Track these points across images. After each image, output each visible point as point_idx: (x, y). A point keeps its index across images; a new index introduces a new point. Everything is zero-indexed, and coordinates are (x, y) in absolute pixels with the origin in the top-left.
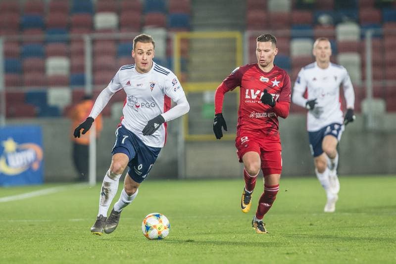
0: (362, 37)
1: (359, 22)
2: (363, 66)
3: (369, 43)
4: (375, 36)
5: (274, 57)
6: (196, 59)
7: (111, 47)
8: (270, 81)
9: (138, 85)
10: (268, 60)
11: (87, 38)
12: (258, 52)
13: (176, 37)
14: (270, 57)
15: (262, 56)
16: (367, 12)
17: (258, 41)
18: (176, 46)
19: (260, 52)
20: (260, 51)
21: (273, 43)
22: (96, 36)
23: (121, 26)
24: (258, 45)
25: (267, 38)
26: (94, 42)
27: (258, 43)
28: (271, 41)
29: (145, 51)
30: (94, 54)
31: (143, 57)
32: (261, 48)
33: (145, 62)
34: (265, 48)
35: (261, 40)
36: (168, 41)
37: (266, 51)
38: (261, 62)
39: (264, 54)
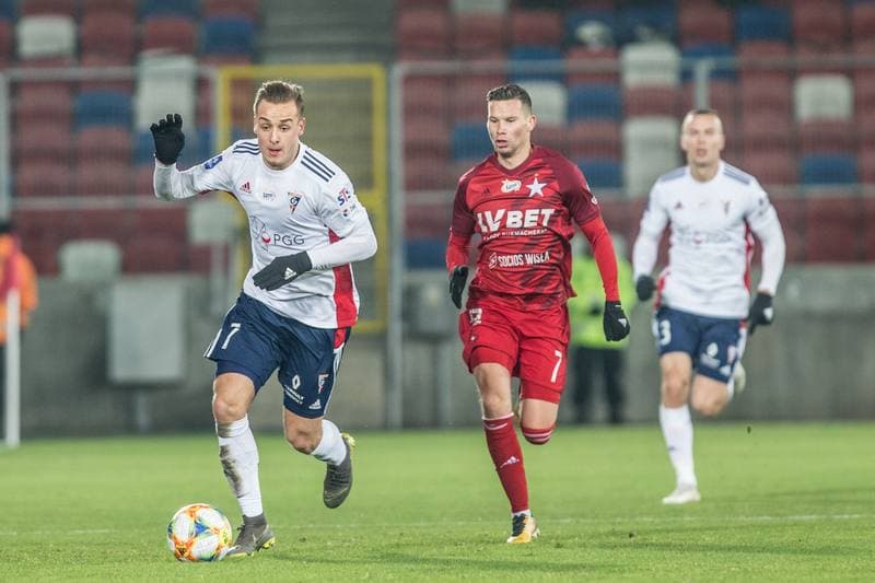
0: (686, 76)
1: (677, 40)
3: (702, 91)
4: (717, 75)
5: (529, 134)
7: (57, 100)
8: (523, 187)
9: (266, 196)
10: (516, 142)
12: (492, 124)
13: (221, 77)
14: (518, 133)
15: (500, 131)
16: (697, 16)
17: (491, 99)
18: (221, 98)
19: (496, 124)
20: (495, 120)
21: (523, 103)
22: (19, 73)
24: (492, 108)
25: (509, 92)
26: (15, 88)
27: (490, 104)
28: (521, 99)
29: (275, 121)
31: (271, 136)
32: (497, 114)
33: (276, 147)
34: (508, 115)
35: (496, 96)
37: (509, 120)
38: (500, 144)
39: (504, 126)
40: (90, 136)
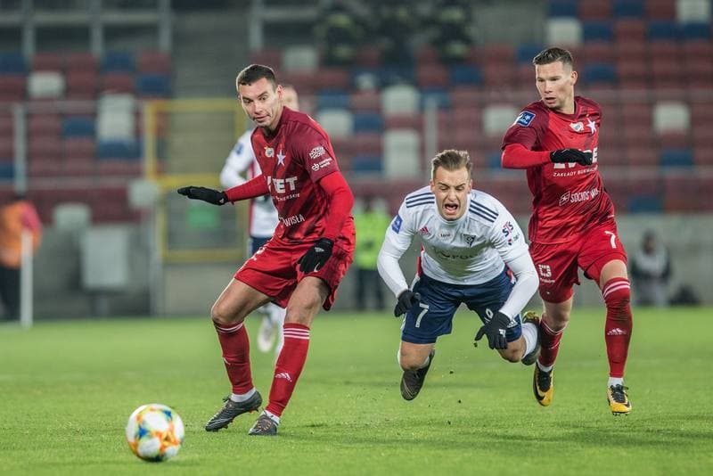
0: (422, 107)
1: (417, 84)
2: (422, 150)
3: (431, 118)
5: (572, 87)
6: (178, 141)
11: (18, 110)
12: (540, 83)
13: (150, 109)
16: (429, 72)
17: (537, 63)
18: (149, 121)
19: (543, 84)
23: (69, 91)
24: (538, 70)
26: (29, 116)
30: (30, 135)
32: (543, 76)
34: (551, 74)
35: (540, 61)
36: (137, 115)
37: (554, 79)
38: (549, 101)
39: (550, 85)
40: (72, 144)
